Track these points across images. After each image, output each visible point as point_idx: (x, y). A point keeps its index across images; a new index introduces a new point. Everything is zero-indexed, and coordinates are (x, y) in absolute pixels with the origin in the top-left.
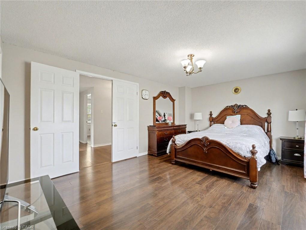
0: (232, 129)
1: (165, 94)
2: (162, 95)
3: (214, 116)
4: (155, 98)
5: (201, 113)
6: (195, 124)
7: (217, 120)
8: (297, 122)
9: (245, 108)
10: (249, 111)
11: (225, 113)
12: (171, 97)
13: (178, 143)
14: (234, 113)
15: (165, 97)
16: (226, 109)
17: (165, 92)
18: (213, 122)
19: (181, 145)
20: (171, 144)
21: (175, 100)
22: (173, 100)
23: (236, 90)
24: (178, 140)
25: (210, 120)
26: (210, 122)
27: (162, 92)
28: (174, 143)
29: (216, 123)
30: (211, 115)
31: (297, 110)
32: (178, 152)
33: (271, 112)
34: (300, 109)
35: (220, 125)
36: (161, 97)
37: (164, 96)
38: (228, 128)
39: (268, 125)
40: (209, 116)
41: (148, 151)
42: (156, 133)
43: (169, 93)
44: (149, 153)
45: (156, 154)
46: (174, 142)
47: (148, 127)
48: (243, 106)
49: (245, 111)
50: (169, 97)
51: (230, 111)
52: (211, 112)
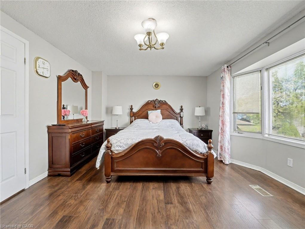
0: (158, 124)
1: (75, 76)
2: (72, 77)
3: (135, 110)
4: (60, 79)
5: (121, 107)
6: (112, 120)
7: (138, 115)
8: (200, 117)
9: (165, 103)
10: (168, 107)
11: (146, 108)
12: (84, 81)
13: (117, 148)
14: (155, 108)
15: (75, 80)
16: (148, 104)
17: (76, 72)
18: (133, 118)
19: (122, 151)
20: (104, 153)
21: (89, 87)
22: (85, 87)
23: (157, 86)
24: (117, 144)
25: (130, 115)
26: (131, 117)
27: (73, 71)
28: (110, 149)
29: (137, 119)
30: (131, 109)
31: (200, 107)
32: (117, 162)
33: (183, 108)
34: (201, 107)
35: (144, 120)
36: (70, 79)
37: (74, 78)
38: (153, 123)
39: (181, 119)
40: (129, 111)
41: (49, 170)
42: (68, 137)
43: (81, 75)
44: (50, 174)
45: (68, 171)
46: (108, 148)
47: (49, 127)
48: (163, 101)
49: (164, 106)
50: (81, 81)
51: (151, 106)
52: (132, 106)
